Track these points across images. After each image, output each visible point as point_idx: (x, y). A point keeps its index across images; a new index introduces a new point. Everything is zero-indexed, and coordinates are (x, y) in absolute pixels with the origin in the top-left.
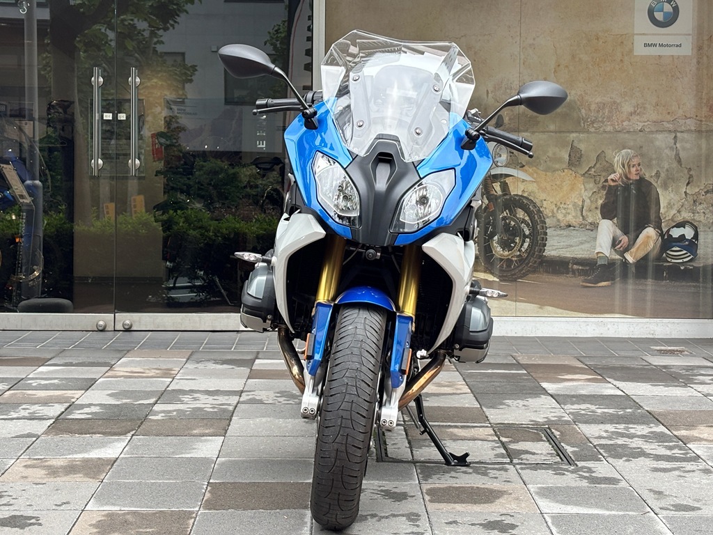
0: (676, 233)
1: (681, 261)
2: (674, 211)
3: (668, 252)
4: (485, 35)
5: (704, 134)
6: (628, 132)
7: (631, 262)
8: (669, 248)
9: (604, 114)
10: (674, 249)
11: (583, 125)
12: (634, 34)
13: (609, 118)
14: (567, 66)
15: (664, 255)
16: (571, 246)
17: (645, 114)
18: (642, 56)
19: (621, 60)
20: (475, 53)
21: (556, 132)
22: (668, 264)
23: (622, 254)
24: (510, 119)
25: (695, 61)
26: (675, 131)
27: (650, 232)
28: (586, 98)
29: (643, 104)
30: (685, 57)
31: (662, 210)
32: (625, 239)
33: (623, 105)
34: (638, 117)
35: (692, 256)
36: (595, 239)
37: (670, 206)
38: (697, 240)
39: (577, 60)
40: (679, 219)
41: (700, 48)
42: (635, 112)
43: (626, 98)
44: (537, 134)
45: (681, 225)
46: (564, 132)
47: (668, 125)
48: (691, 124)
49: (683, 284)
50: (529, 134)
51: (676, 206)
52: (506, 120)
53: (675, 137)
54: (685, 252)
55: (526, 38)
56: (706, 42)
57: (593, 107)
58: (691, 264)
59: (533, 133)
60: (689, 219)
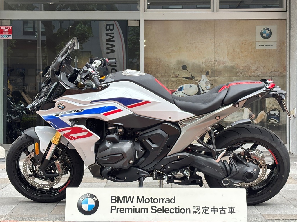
0: (272, 113)
1: (274, 123)
2: (271, 105)
3: (269, 120)
4: (202, 42)
5: (282, 77)
6: (254, 77)
7: (256, 123)
8: (270, 118)
9: (245, 70)
10: (271, 119)
11: (237, 74)
12: (255, 42)
13: (247, 72)
14: (231, 53)
15: (268, 121)
16: (234, 118)
17: (260, 70)
18: (258, 49)
19: (251, 51)
20: (198, 49)
21: (228, 77)
22: (269, 124)
23: (252, 120)
24: (211, 73)
25: (278, 51)
26: (271, 76)
27: (262, 112)
28: (239, 64)
29: (259, 66)
30: (274, 49)
31: (267, 105)
32: (254, 115)
33: (252, 67)
34: (258, 71)
35: (278, 121)
36: (243, 115)
37: (270, 103)
38: (280, 115)
39: (235, 51)
40: (273, 108)
41: (280, 46)
42: (257, 69)
43: (253, 64)
44: (221, 78)
45: (274, 110)
46: (231, 77)
47: (269, 74)
48: (277, 74)
49: (275, 131)
50: (218, 78)
51: (272, 103)
52: (210, 73)
53: (271, 78)
54: (275, 120)
55: (217, 43)
56: (282, 44)
57: (241, 68)
58: (278, 124)
59: (220, 77)
60: (277, 108)
